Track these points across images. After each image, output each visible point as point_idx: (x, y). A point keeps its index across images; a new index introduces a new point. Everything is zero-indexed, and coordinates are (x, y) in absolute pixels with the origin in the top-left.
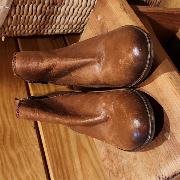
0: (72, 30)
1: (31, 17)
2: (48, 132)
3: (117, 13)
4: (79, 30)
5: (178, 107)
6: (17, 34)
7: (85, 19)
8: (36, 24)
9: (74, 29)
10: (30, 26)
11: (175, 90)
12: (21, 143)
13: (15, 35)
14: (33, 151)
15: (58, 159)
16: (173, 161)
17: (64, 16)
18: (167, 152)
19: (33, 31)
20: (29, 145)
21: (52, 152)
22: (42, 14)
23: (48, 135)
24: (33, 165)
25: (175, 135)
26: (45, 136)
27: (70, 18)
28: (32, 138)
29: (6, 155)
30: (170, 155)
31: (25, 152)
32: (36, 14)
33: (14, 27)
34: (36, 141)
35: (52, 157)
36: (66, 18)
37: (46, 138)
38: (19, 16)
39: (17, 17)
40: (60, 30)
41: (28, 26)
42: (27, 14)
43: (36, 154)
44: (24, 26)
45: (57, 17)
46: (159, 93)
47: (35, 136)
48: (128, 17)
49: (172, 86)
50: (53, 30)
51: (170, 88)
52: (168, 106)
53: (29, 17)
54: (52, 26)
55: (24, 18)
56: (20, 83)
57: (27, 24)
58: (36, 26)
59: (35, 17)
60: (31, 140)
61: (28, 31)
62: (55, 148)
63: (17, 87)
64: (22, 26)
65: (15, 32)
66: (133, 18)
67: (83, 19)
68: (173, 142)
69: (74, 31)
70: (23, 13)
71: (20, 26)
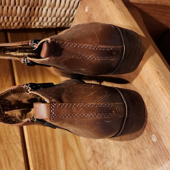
0: (61, 24)
1: (14, 8)
2: (32, 130)
3: (103, 3)
4: (69, 24)
5: (165, 105)
7: (74, 11)
8: (21, 16)
9: (63, 22)
10: (15, 18)
11: (162, 87)
14: (15, 149)
15: (41, 158)
16: (159, 167)
17: (50, 8)
18: (154, 157)
19: (19, 24)
20: (10, 143)
21: (35, 151)
22: (26, 6)
23: (32, 133)
24: (13, 165)
25: (162, 137)
26: (29, 133)
27: (57, 10)
28: (14, 136)
30: (156, 160)
31: (5, 151)
32: (19, 5)
34: (18, 139)
35: (35, 156)
36: (53, 10)
37: (30, 136)
40: (48, 24)
41: (13, 18)
42: (10, 4)
43: (17, 153)
44: (8, 18)
45: (42, 9)
46: (145, 90)
48: (115, 7)
49: (159, 82)
50: (40, 23)
51: (157, 83)
52: (154, 104)
53: (12, 8)
54: (39, 18)
55: (7, 9)
56: (7, 78)
57: (11, 15)
58: (21, 18)
59: (19, 8)
60: (13, 137)
61: (14, 24)
62: (39, 146)
63: (3, 82)
64: (6, 18)
66: (120, 8)
67: (72, 11)
68: (159, 145)
69: (63, 24)
71: (4, 18)
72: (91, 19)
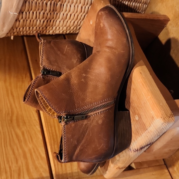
0: (70, 31)
4: (76, 31)
6: (24, 34)
7: (81, 22)
8: (40, 27)
9: (72, 30)
10: (35, 28)
12: (25, 123)
13: (22, 35)
14: (35, 130)
15: (55, 137)
16: (139, 136)
17: (63, 20)
18: (136, 130)
20: (31, 125)
21: (50, 132)
22: (44, 19)
24: (34, 141)
25: (141, 116)
26: (45, 118)
27: (67, 22)
28: (34, 120)
29: (13, 132)
30: (138, 132)
31: (28, 131)
32: (39, 18)
33: (21, 29)
34: (37, 122)
35: (50, 135)
36: (65, 21)
37: (46, 120)
38: (25, 20)
39: (24, 21)
40: (60, 31)
41: (33, 28)
42: (32, 18)
43: (37, 133)
44: (29, 28)
45: (56, 21)
47: (37, 118)
49: (141, 79)
50: (53, 31)
51: (139, 80)
52: (137, 94)
53: (34, 21)
54: (53, 28)
55: (30, 22)
56: (26, 75)
57: (32, 26)
59: (39, 21)
61: (33, 32)
62: (53, 128)
63: (23, 78)
64: (28, 28)
65: (22, 33)
67: (79, 22)
68: (140, 121)
69: (72, 32)
70: (29, 18)
71: (26, 28)
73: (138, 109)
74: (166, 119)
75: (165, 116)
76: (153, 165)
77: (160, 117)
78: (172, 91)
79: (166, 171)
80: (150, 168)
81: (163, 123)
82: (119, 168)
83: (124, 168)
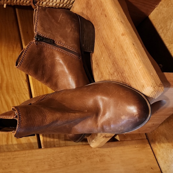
0: (63, 5)
2: (37, 86)
4: (69, 6)
5: (136, 65)
6: (17, 3)
9: (65, 4)
11: (135, 53)
12: (15, 91)
13: (15, 4)
14: (24, 98)
20: (21, 93)
23: (37, 88)
26: (35, 88)
28: (24, 89)
29: (3, 99)
31: (18, 99)
34: (27, 91)
37: (35, 90)
40: (53, 4)
47: (27, 87)
50: (47, 3)
51: (132, 51)
52: (129, 65)
56: (16, 45)
60: (23, 90)
61: (26, 1)
63: (14, 48)
65: (15, 1)
69: (65, 5)
72: (89, 3)
73: (128, 78)
74: (155, 88)
75: (156, 85)
76: (136, 139)
77: (151, 86)
78: (161, 65)
79: (148, 145)
80: (133, 142)
81: (153, 92)
82: (106, 137)
83: (111, 137)
